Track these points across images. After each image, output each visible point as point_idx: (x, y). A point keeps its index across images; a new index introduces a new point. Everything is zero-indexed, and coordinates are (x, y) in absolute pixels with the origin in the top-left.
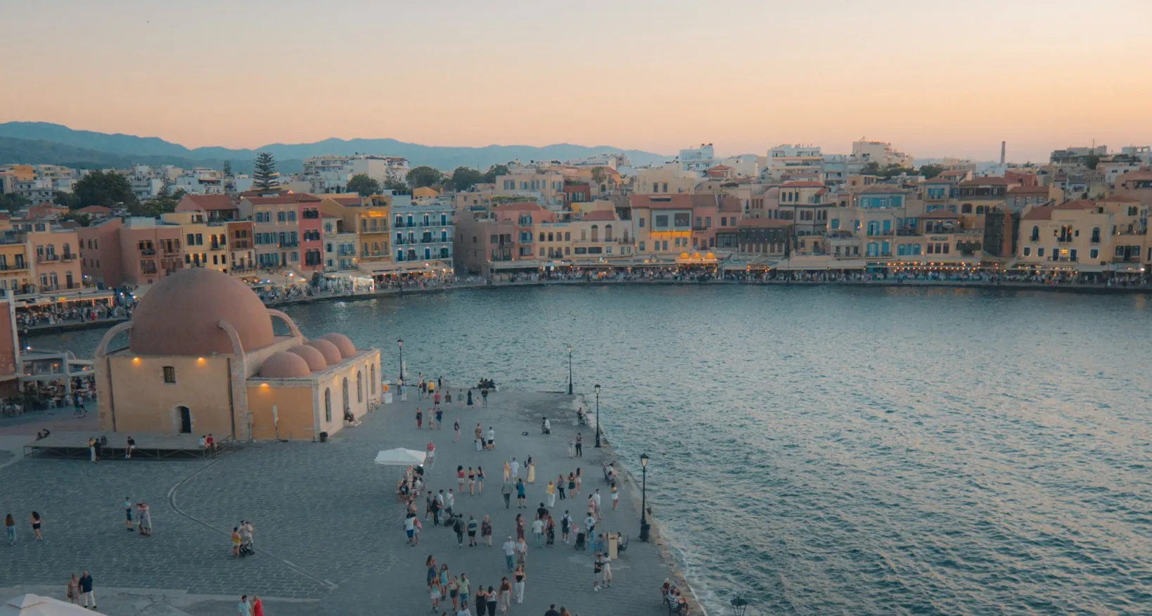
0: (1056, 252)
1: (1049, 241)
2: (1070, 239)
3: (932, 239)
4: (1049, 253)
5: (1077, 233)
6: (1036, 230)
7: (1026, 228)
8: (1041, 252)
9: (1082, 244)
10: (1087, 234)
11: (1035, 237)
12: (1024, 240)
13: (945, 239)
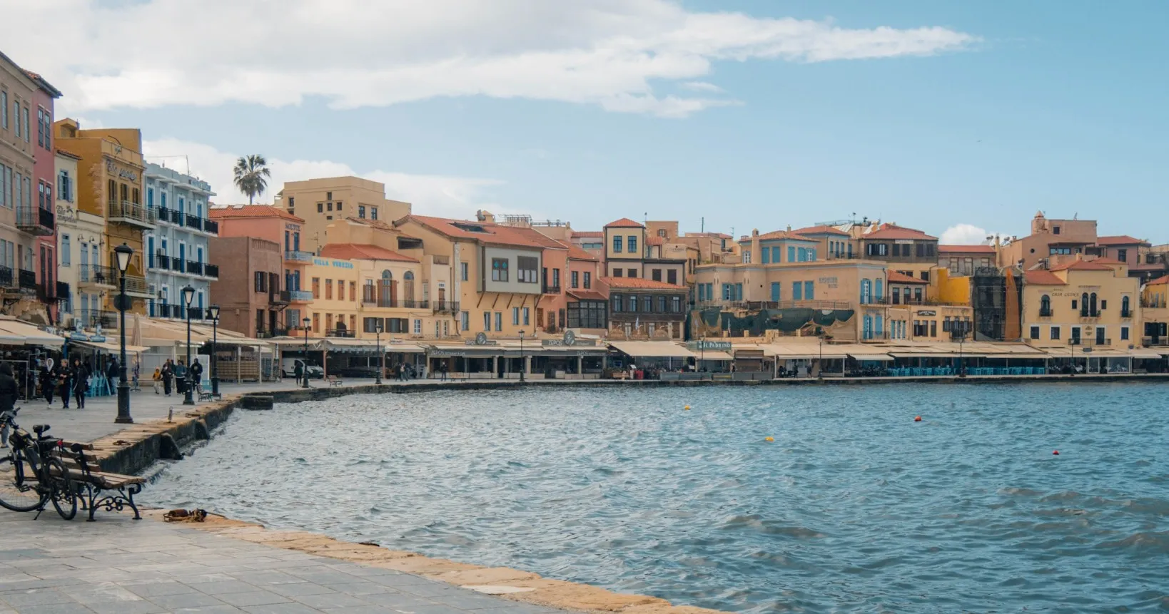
0: (1076, 332)
1: (1066, 317)
2: (1095, 314)
3: (918, 313)
4: (1066, 334)
5: (1104, 304)
6: (1046, 301)
7: (1032, 299)
8: (1056, 333)
9: (1110, 321)
10: (1115, 307)
11: (1045, 312)
12: (1031, 316)
13: (932, 314)
